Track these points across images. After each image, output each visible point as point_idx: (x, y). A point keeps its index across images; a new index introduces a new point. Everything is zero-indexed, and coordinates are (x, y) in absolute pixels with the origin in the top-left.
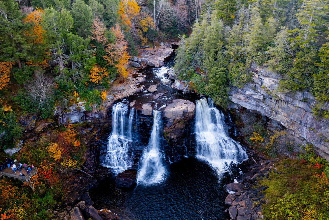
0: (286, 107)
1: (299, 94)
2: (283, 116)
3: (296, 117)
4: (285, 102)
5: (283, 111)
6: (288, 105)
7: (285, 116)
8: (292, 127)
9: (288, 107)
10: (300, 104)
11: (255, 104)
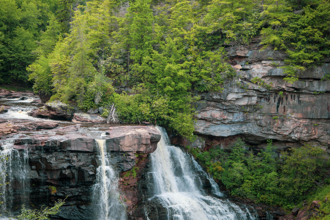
0: (297, 102)
1: (318, 70)
2: (296, 120)
3: (319, 112)
4: (293, 97)
5: (294, 112)
6: (300, 99)
7: (299, 119)
8: (315, 132)
9: (300, 102)
10: (321, 87)
11: (241, 118)
